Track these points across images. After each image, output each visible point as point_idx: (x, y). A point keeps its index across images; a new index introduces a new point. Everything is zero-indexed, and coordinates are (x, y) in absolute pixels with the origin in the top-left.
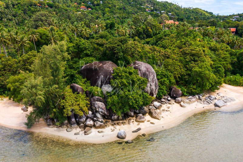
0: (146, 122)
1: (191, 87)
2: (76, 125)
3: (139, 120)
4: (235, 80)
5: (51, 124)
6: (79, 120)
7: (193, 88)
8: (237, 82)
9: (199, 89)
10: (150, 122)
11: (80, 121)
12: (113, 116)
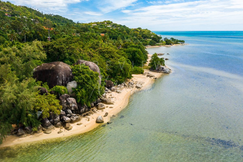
0: (106, 108)
1: (118, 78)
2: (52, 126)
3: (101, 108)
4: (136, 70)
5: (24, 133)
6: (53, 121)
7: (119, 78)
8: (137, 71)
9: (124, 78)
10: (108, 107)
11: (55, 121)
12: (82, 109)
